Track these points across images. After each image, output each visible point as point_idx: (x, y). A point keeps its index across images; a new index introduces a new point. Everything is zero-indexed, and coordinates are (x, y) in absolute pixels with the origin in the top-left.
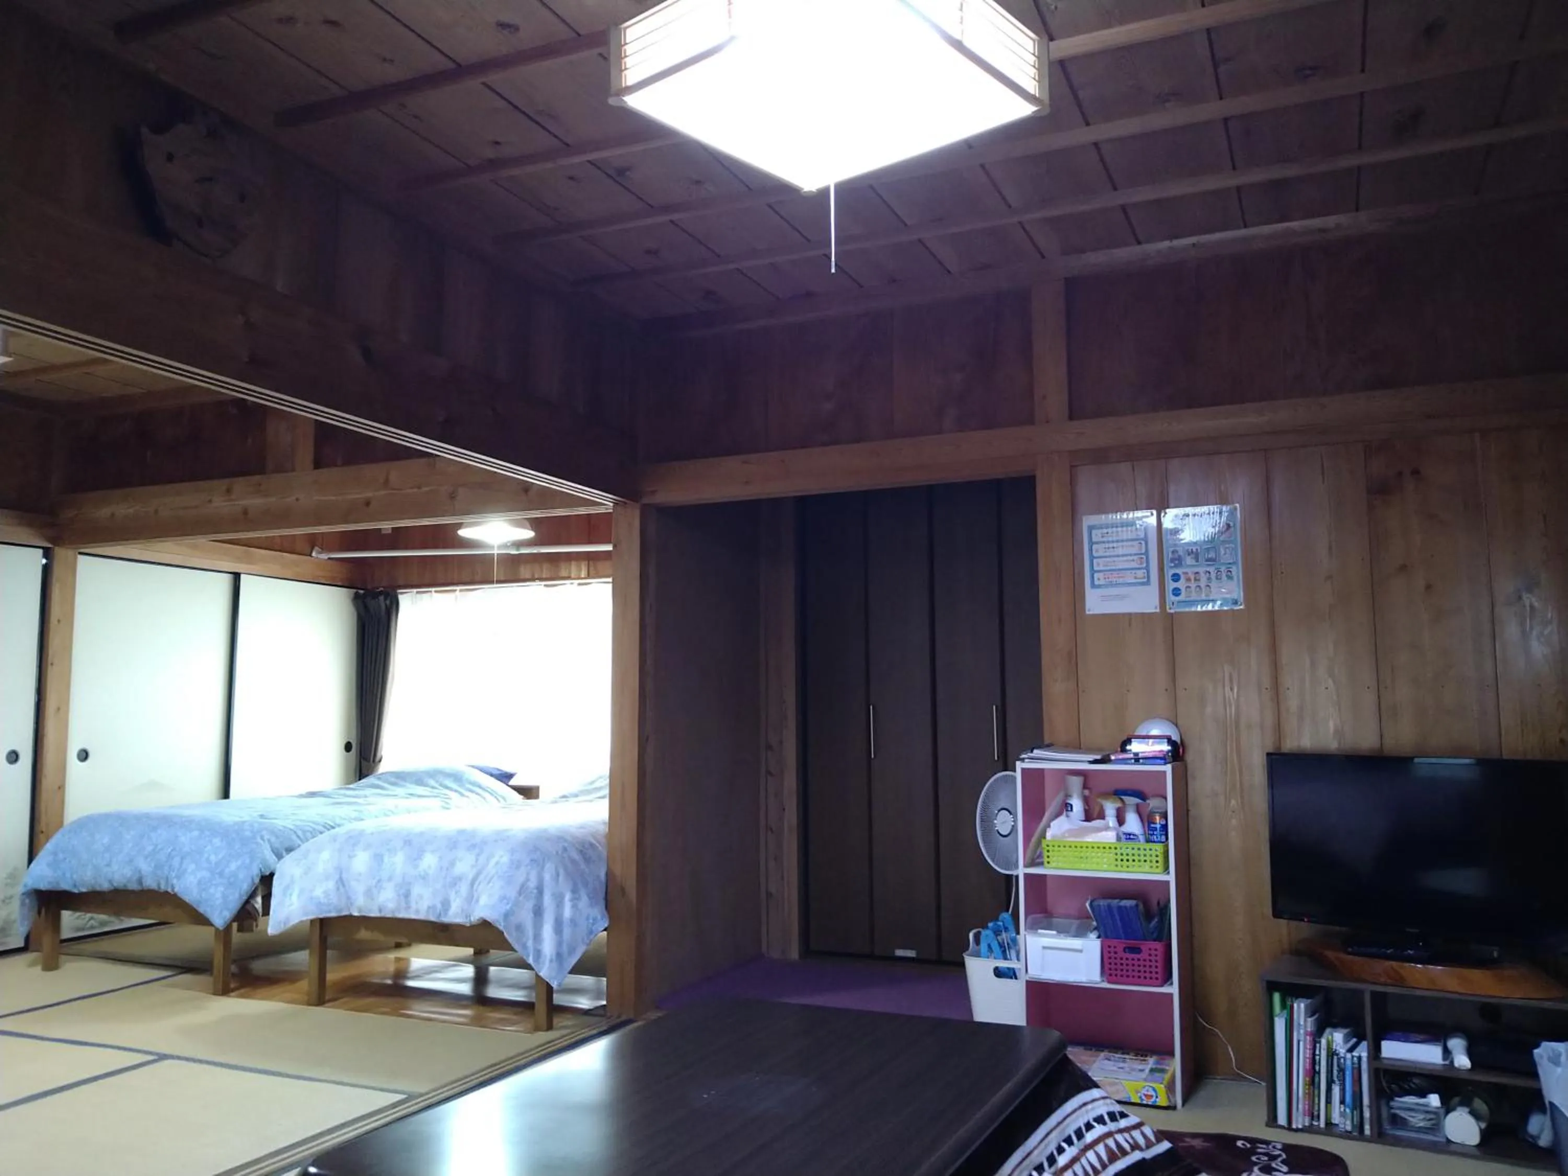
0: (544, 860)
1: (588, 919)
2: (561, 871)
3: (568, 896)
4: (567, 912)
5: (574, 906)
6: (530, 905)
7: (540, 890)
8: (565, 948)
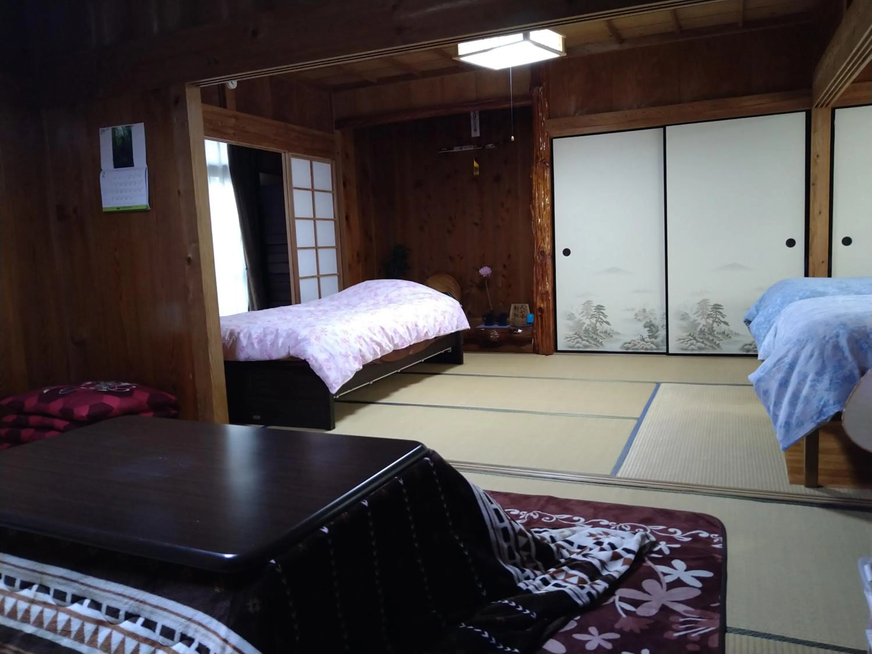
0: (807, 341)
1: (821, 400)
2: (816, 353)
3: (811, 377)
4: (805, 391)
5: (813, 387)
6: (779, 376)
7: (792, 367)
8: (794, 421)
